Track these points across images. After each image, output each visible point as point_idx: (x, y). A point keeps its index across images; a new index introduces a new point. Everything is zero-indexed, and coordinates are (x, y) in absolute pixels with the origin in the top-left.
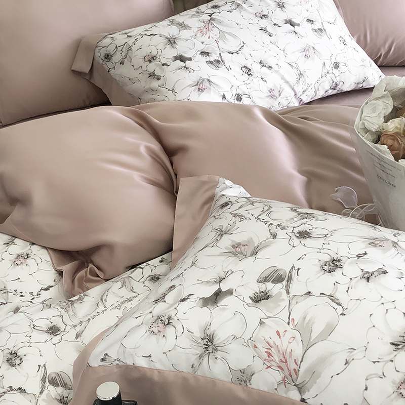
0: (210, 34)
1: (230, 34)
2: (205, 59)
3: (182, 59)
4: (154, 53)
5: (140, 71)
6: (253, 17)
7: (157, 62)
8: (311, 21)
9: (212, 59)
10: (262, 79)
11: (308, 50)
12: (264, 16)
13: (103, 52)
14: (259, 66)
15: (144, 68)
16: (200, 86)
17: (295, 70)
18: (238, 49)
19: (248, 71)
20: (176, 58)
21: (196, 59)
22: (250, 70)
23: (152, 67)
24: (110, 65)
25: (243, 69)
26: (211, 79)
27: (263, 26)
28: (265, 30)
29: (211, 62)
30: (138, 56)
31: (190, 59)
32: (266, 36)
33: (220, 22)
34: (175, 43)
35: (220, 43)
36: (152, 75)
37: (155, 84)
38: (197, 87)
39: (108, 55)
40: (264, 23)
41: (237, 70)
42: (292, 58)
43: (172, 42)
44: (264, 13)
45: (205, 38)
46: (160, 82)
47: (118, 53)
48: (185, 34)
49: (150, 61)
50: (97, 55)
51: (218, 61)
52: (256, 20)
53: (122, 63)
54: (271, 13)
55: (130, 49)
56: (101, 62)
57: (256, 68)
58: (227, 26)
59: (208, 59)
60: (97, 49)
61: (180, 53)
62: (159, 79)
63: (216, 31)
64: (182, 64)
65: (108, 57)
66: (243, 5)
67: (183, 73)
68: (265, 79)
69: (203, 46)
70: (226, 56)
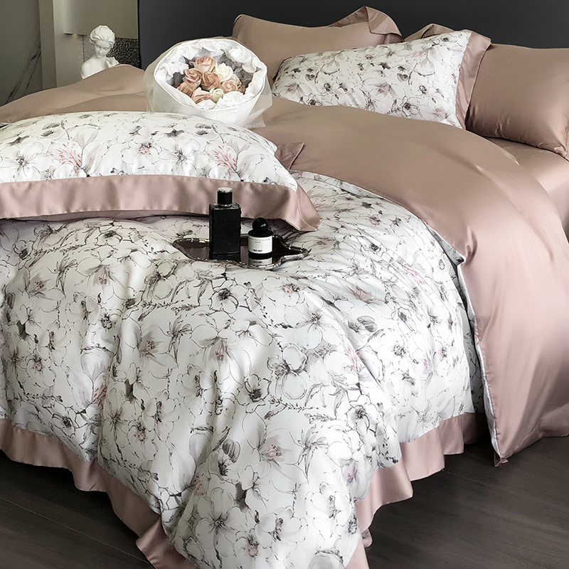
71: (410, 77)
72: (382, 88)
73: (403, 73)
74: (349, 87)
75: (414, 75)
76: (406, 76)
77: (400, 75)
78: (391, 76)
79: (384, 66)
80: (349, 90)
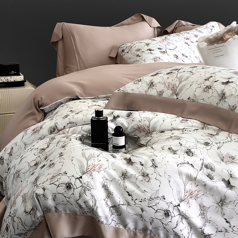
0: (164, 43)
1: (171, 43)
2: (159, 50)
3: (150, 50)
4: (140, 48)
5: (134, 54)
6: (183, 39)
7: (140, 51)
9: (162, 51)
10: (182, 60)
12: (188, 39)
13: (121, 49)
14: (182, 55)
16: (155, 59)
17: (198, 60)
18: (173, 49)
19: (177, 57)
20: (148, 50)
21: (156, 50)
23: (138, 53)
24: (123, 54)
25: (175, 56)
26: (160, 57)
27: (186, 42)
29: (161, 52)
30: (134, 50)
31: (153, 50)
32: (187, 45)
34: (149, 45)
35: (167, 46)
36: (138, 56)
37: (138, 58)
38: (154, 60)
39: (123, 50)
41: (172, 56)
43: (148, 45)
44: (188, 38)
45: (161, 44)
46: (140, 58)
47: (127, 49)
48: (154, 42)
49: (138, 51)
50: (119, 50)
51: (164, 52)
53: (128, 53)
54: (191, 38)
55: (131, 47)
56: (120, 53)
57: (180, 56)
58: (171, 41)
59: (161, 50)
60: (120, 48)
61: (150, 48)
62: (140, 57)
63: (166, 42)
64: (150, 52)
65: (123, 51)
66: (181, 35)
67: (150, 55)
68: (184, 61)
69: (160, 46)
70: (168, 50)
74: (188, 55)
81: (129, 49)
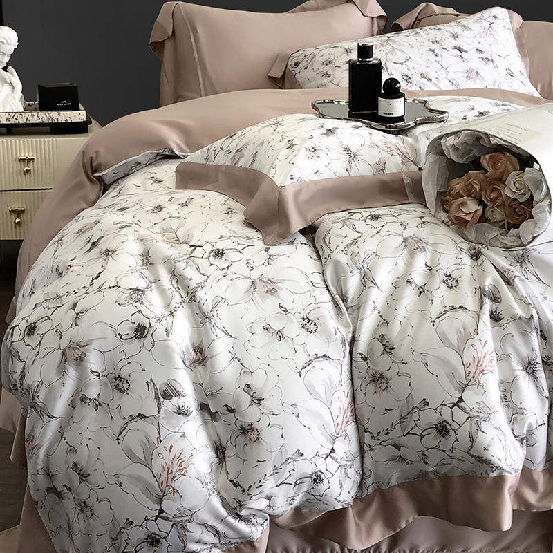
0: (383, 48)
1: (400, 50)
4: (331, 59)
5: (317, 72)
7: (331, 65)
8: (479, 50)
10: (420, 87)
11: (471, 73)
12: (436, 41)
14: (420, 77)
15: (320, 70)
17: (455, 87)
18: (403, 61)
19: (408, 79)
20: (347, 62)
22: (410, 78)
23: (326, 69)
24: (297, 70)
25: (404, 77)
27: (432, 48)
28: (433, 51)
30: (319, 60)
32: (433, 56)
33: (394, 42)
34: (350, 52)
35: (389, 55)
36: (325, 74)
37: (326, 80)
39: (298, 63)
40: (433, 46)
42: (453, 76)
43: (348, 52)
45: (377, 52)
46: (329, 79)
47: (305, 61)
49: (326, 65)
52: (427, 43)
53: (306, 68)
54: (443, 40)
55: (314, 57)
57: (416, 77)
58: (400, 45)
62: (329, 77)
63: (389, 47)
66: (421, 33)
68: (423, 88)
70: (390, 65)
71: (493, 60)
72: (469, 74)
73: (484, 57)
74: (432, 75)
75: (495, 57)
76: (488, 60)
77: (482, 59)
78: (473, 61)
79: (460, 50)
80: (434, 80)
81: (309, 61)
